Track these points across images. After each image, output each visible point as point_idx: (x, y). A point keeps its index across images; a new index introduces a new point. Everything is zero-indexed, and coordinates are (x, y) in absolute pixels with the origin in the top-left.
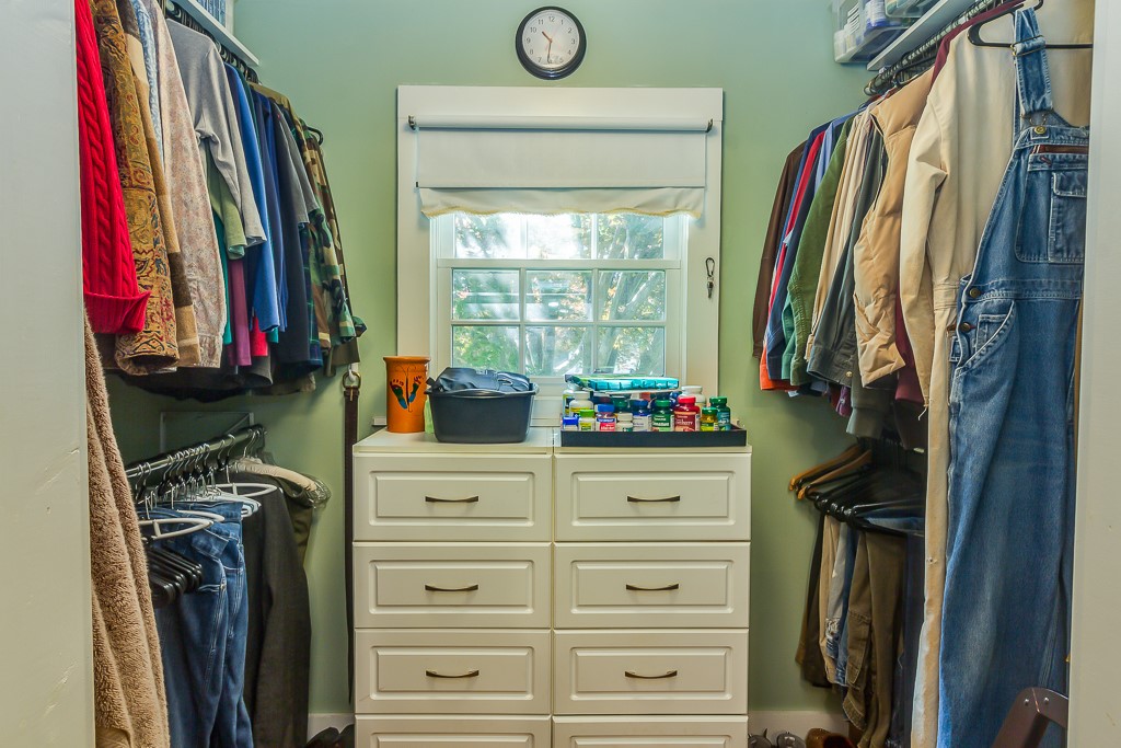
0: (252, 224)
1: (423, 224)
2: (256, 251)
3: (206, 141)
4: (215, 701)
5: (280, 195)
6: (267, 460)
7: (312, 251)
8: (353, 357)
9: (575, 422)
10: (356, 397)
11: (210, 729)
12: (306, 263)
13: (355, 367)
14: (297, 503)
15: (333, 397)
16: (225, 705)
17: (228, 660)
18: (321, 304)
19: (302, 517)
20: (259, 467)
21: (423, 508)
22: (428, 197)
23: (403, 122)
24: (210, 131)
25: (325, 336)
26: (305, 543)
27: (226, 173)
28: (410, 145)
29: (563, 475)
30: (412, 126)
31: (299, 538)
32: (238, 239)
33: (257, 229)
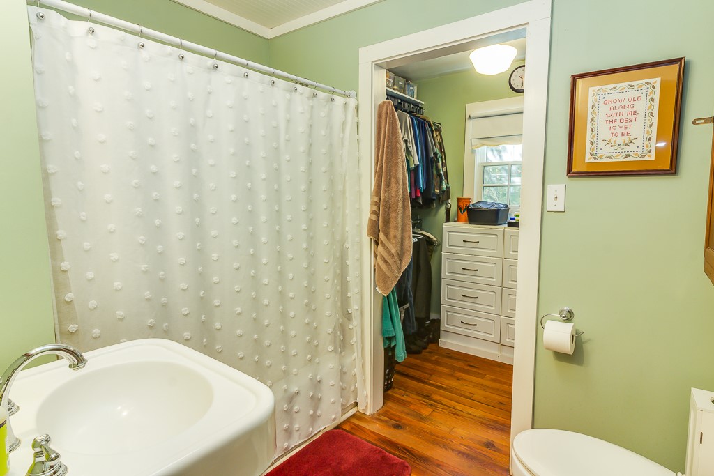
0: (416, 161)
1: (473, 152)
2: (417, 167)
3: (406, 141)
4: (404, 286)
5: (425, 149)
6: (422, 230)
7: (435, 164)
8: (449, 198)
9: (514, 219)
10: (449, 211)
11: (403, 293)
12: (432, 168)
13: (450, 200)
14: (429, 242)
15: (443, 210)
16: (406, 288)
17: (407, 276)
18: (436, 180)
19: (431, 248)
20: (420, 231)
21: (462, 244)
22: (475, 142)
23: (467, 117)
24: (407, 138)
25: (437, 191)
26: (431, 256)
27: (410, 148)
28: (469, 124)
29: (507, 236)
30: (470, 117)
31: (430, 254)
32: (412, 165)
33: (417, 162)
